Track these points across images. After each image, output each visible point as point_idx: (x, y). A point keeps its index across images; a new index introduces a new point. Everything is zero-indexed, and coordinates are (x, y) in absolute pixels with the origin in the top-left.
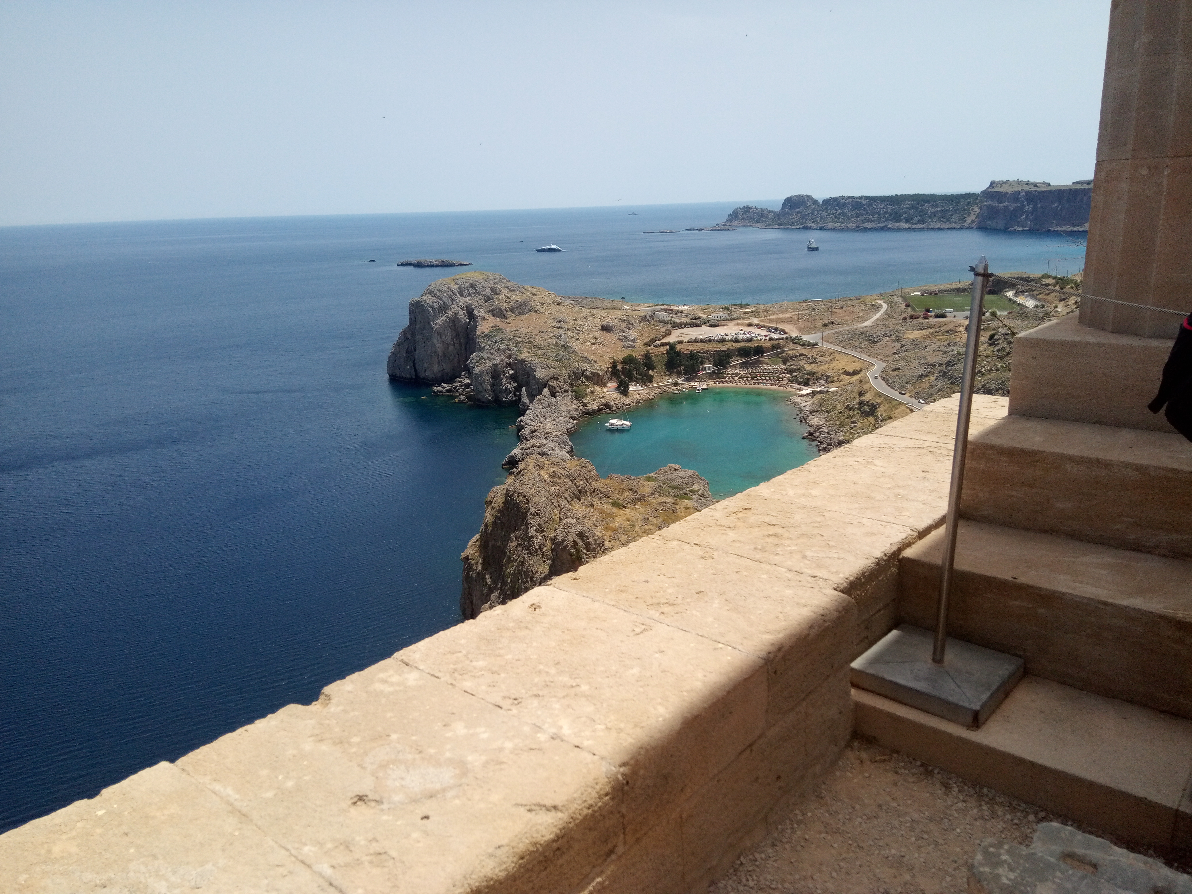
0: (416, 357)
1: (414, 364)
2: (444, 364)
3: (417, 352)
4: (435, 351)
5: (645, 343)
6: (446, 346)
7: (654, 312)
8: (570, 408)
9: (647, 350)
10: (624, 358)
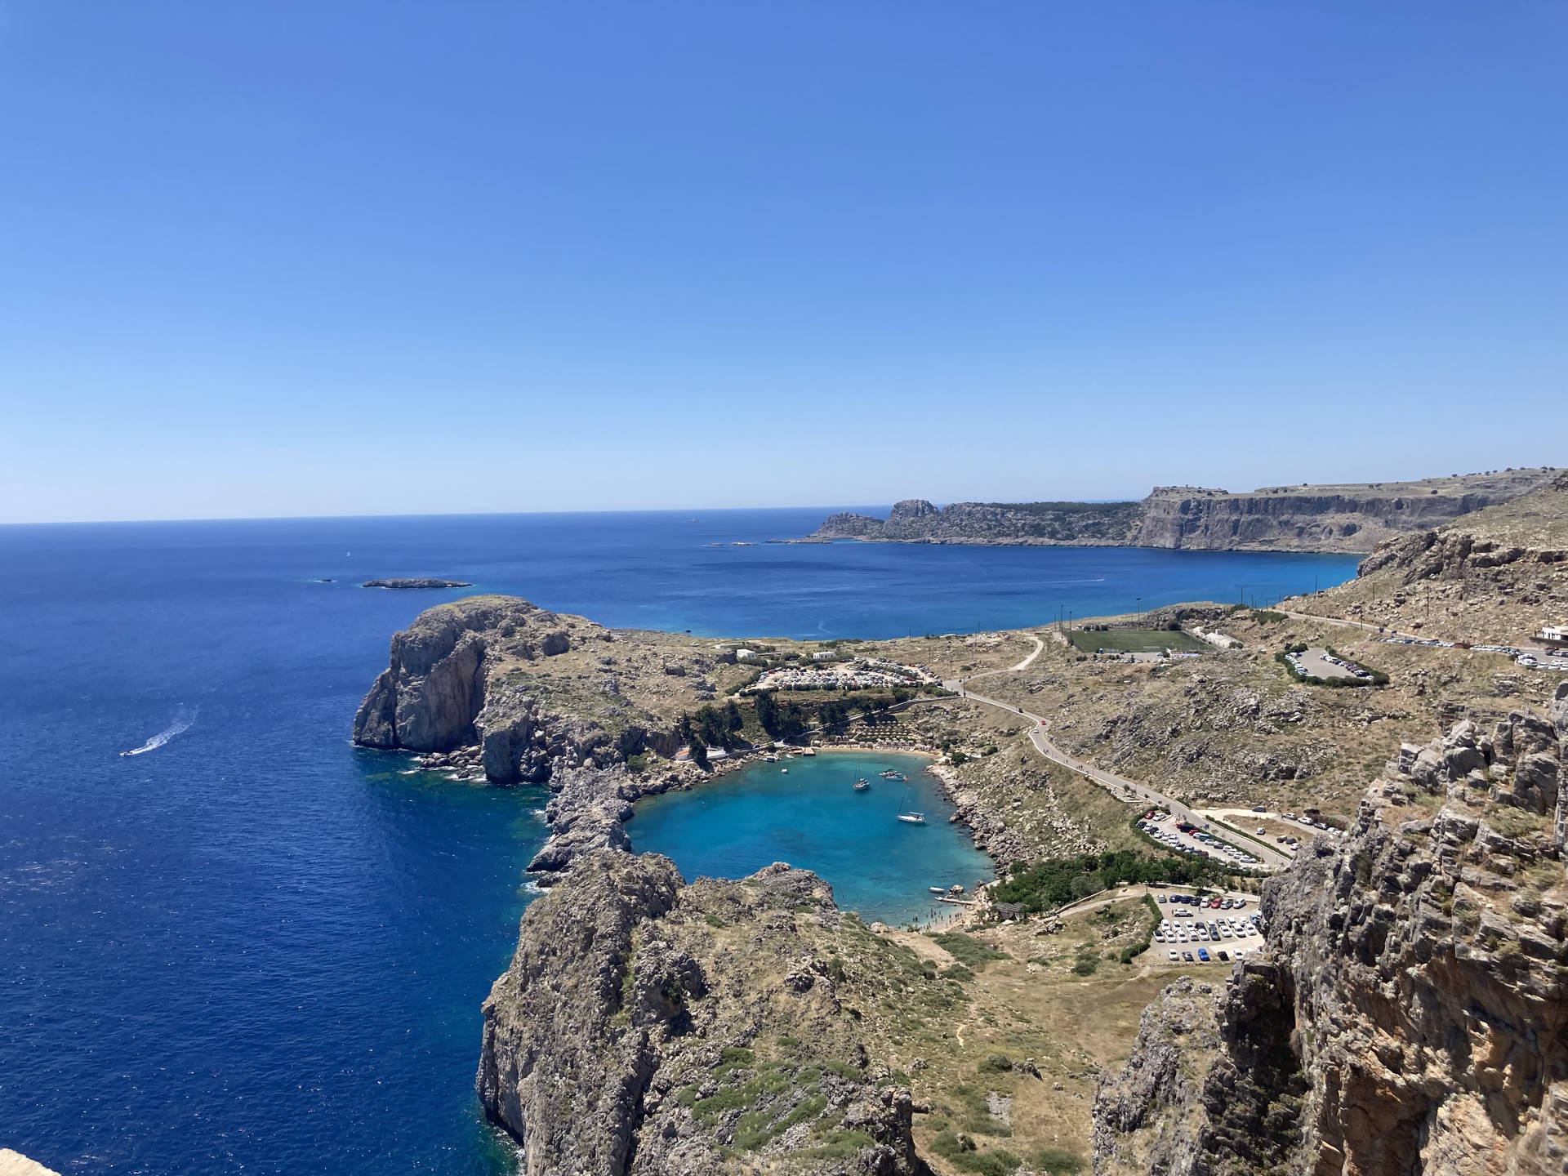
1: (393, 725)
2: (437, 725)
3: (399, 708)
4: (427, 707)
5: (727, 692)
6: (443, 698)
7: (735, 649)
8: (623, 785)
9: (730, 701)
10: (699, 712)
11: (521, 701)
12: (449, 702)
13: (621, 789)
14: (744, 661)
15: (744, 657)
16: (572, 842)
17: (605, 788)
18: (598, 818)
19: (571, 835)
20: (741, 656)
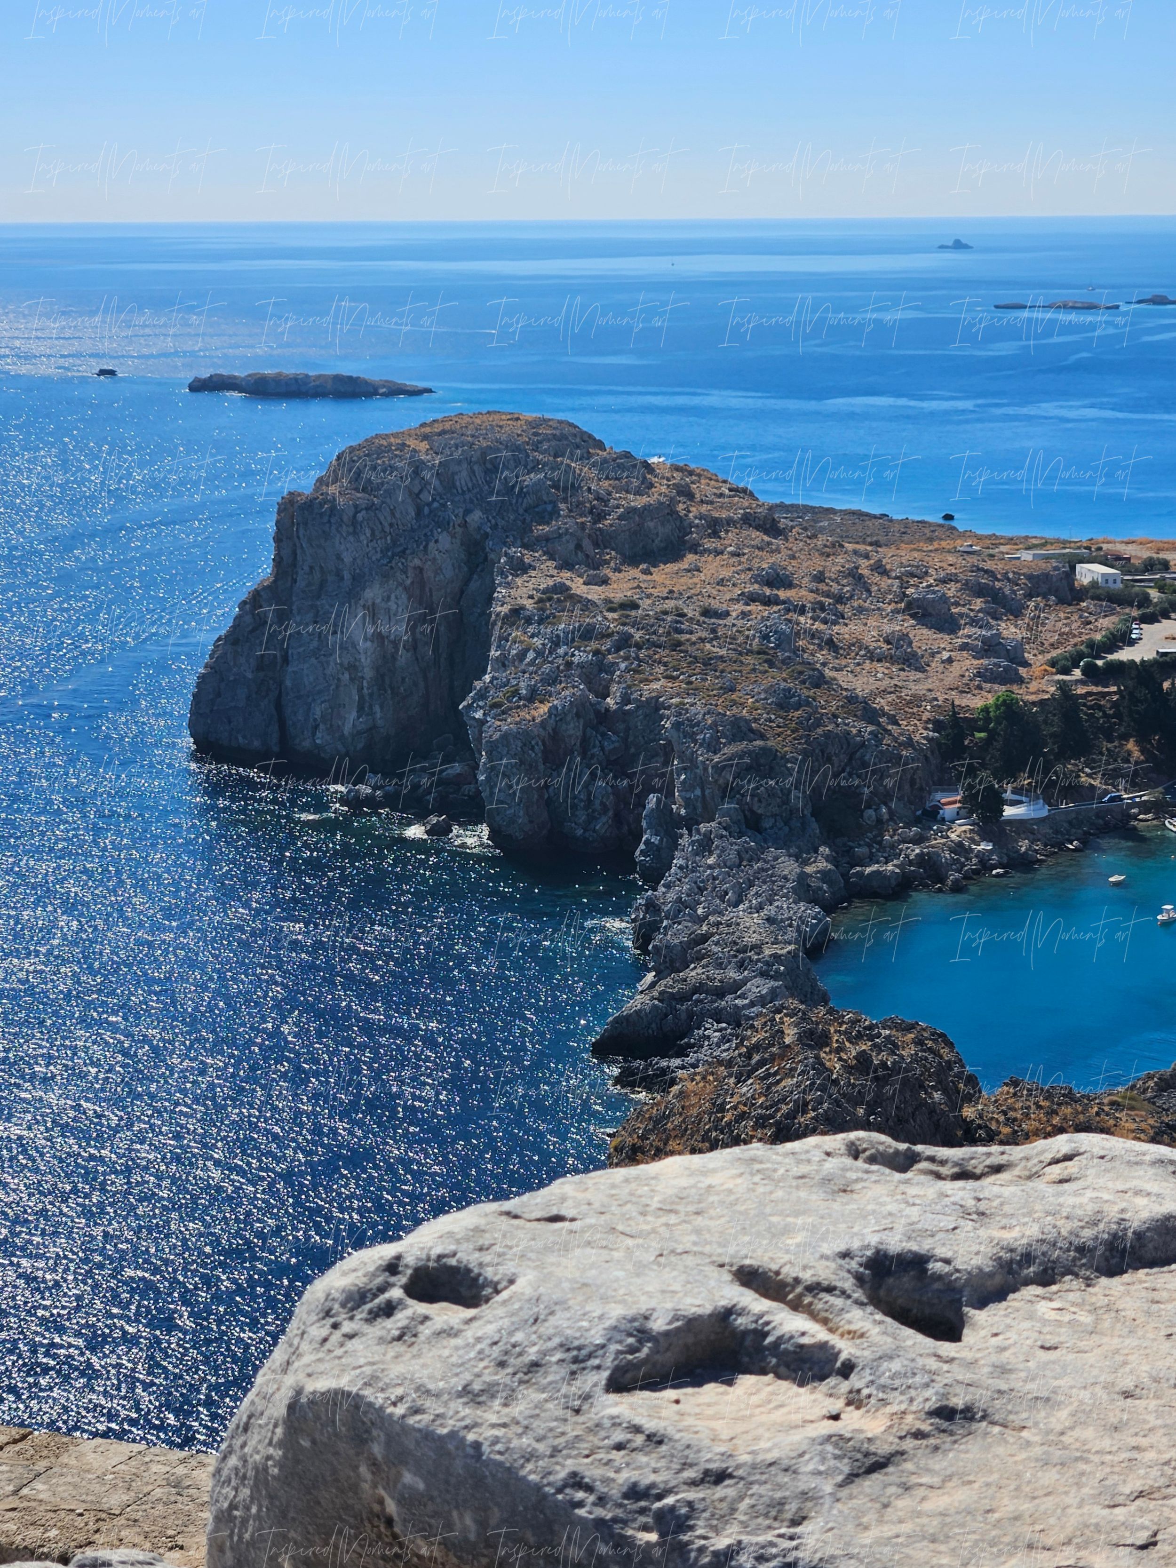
0: (288, 683)
1: (279, 706)
2: (377, 709)
3: (290, 669)
4: (352, 667)
5: (1053, 663)
6: (390, 648)
7: (1072, 562)
8: (809, 870)
9: (1063, 687)
10: (986, 709)
11: (569, 665)
12: (403, 657)
13: (802, 878)
14: (1094, 591)
15: (1094, 584)
16: (696, 990)
17: (766, 875)
18: (754, 939)
19: (694, 973)
20: (1086, 581)
